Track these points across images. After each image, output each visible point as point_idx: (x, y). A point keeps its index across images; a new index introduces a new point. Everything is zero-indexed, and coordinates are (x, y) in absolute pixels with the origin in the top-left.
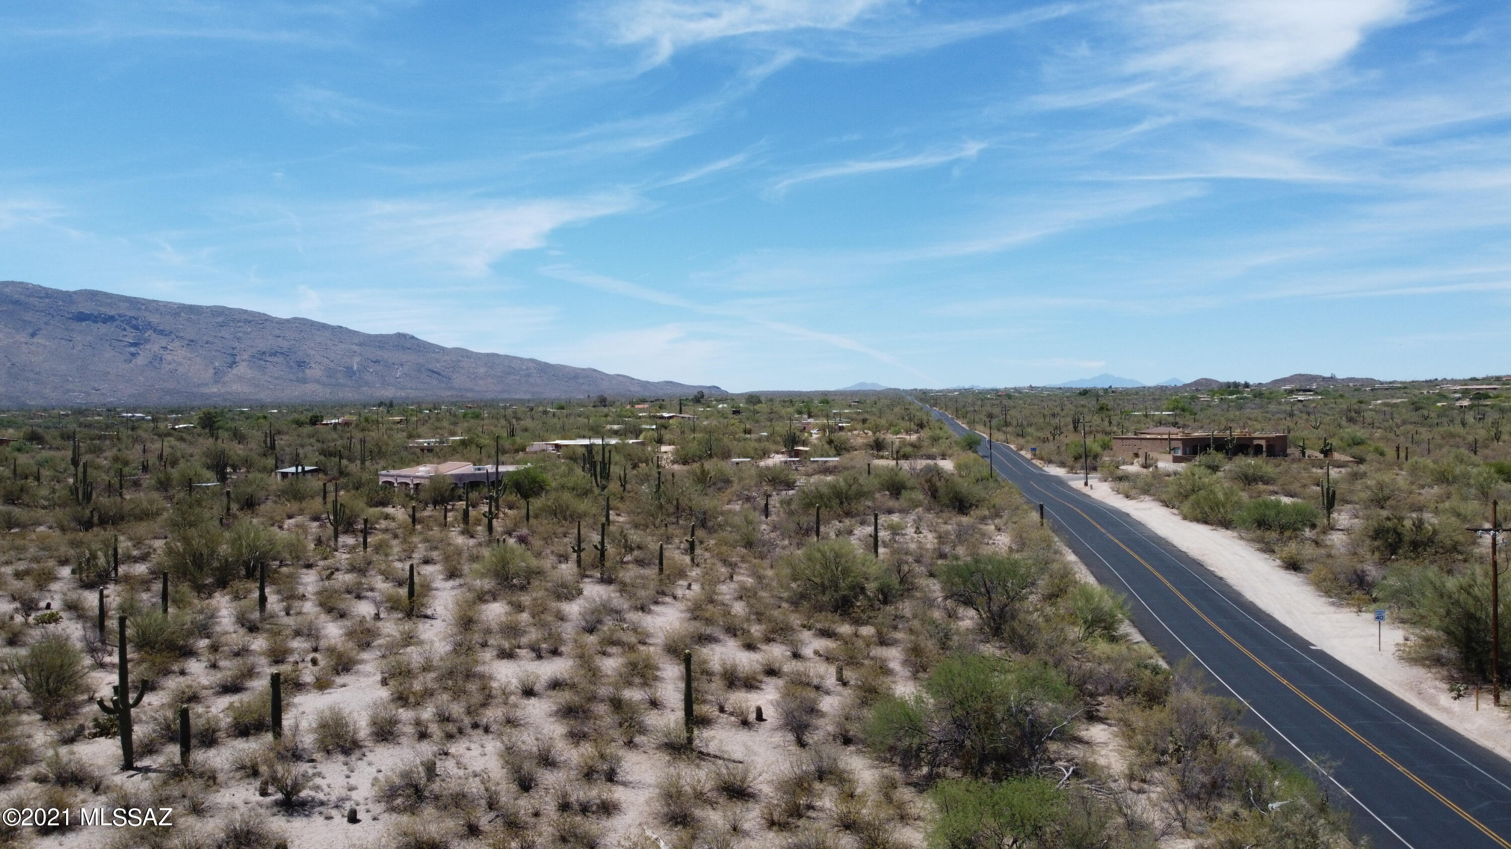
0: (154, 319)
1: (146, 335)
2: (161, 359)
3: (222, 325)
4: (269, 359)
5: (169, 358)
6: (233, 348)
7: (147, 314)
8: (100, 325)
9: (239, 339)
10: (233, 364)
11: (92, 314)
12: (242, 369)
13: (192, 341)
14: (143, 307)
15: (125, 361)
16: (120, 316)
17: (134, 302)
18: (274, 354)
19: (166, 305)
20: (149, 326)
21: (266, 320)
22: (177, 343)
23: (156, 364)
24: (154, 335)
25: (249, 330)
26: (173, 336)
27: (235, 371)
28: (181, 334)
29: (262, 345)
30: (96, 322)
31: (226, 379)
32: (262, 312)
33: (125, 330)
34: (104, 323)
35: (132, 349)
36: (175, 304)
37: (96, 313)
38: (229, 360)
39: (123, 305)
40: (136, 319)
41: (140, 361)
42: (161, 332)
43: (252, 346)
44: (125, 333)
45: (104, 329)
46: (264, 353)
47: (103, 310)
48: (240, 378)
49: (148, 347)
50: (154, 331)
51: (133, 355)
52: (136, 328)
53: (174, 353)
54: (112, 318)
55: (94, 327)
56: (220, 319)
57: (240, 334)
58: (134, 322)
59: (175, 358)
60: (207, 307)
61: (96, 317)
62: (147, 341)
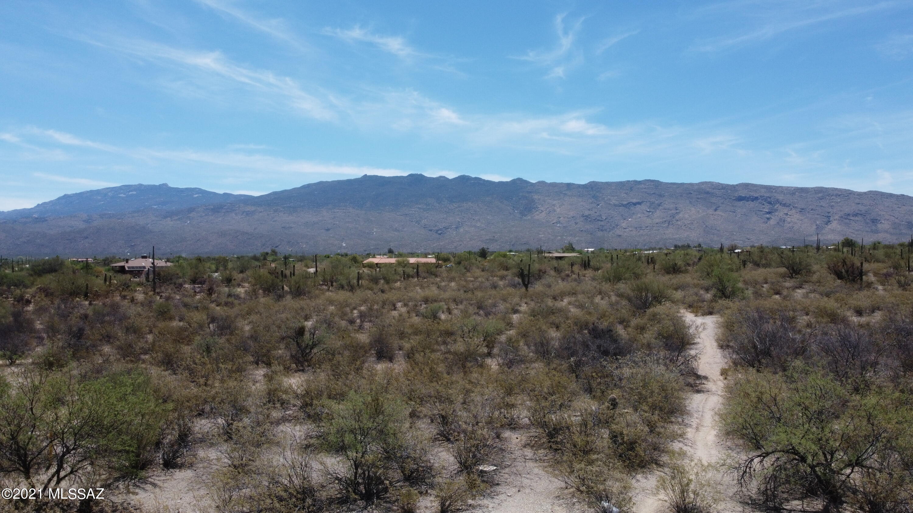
0: (781, 197)
1: (776, 207)
2: (784, 221)
3: (821, 199)
4: (852, 218)
5: (789, 220)
6: (829, 213)
7: (775, 195)
8: (750, 202)
9: (832, 207)
10: (828, 222)
11: (745, 197)
12: (834, 225)
13: (803, 209)
14: (774, 191)
15: (764, 222)
16: (761, 196)
17: (769, 188)
18: (856, 215)
19: (787, 188)
20: (778, 201)
21: (850, 194)
22: (794, 211)
23: (781, 223)
24: (780, 207)
25: (839, 200)
26: (791, 207)
27: (829, 227)
28: (796, 205)
29: (847, 210)
30: (748, 201)
31: (824, 232)
32: (847, 188)
33: (763, 204)
34: (753, 201)
35: (768, 216)
36: (792, 187)
37: (748, 196)
38: (826, 220)
39: (763, 190)
40: (770, 198)
41: (772, 222)
42: (784, 205)
43: (841, 211)
44: (764, 206)
45: (751, 204)
46: (849, 215)
47: (752, 194)
48: (833, 231)
49: (777, 214)
50: (780, 204)
51: (768, 219)
52: (770, 203)
53: (792, 217)
54: (756, 198)
55: (747, 203)
56: (820, 195)
57: (833, 204)
58: (769, 200)
59: (793, 219)
60: (812, 188)
61: (748, 198)
62: (776, 210)
